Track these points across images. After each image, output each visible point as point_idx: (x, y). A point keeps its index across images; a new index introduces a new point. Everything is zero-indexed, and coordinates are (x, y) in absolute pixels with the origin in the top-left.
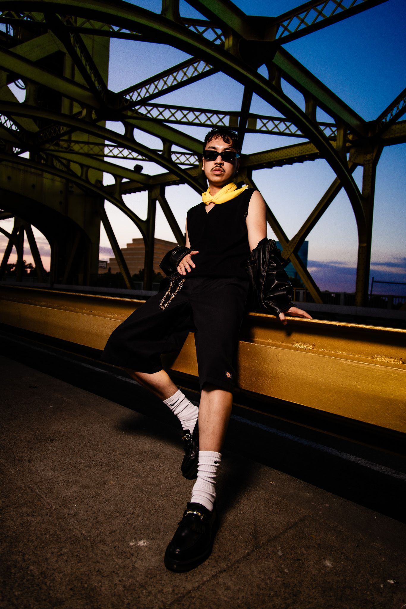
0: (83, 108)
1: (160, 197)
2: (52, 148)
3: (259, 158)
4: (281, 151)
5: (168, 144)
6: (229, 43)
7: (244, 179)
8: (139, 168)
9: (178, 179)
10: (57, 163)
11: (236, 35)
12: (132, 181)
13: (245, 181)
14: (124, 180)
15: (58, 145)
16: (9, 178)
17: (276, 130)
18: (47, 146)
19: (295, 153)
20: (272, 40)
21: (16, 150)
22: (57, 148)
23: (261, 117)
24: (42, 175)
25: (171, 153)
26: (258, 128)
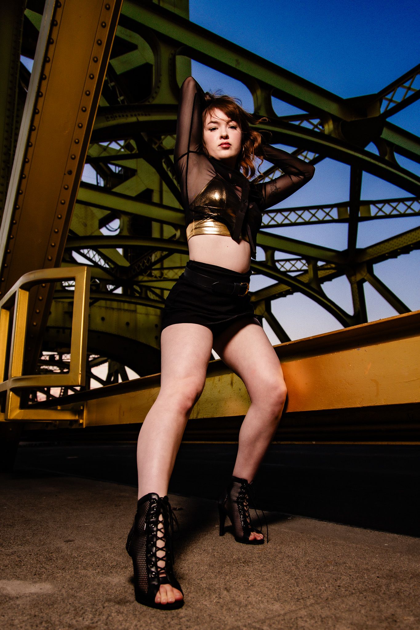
0: (177, 230)
1: (266, 313)
2: (146, 279)
3: (378, 249)
4: (404, 237)
5: (270, 252)
6: (329, 127)
7: (365, 276)
9: (289, 288)
10: (150, 295)
11: (335, 119)
13: (365, 278)
15: (150, 275)
16: (103, 319)
17: (395, 213)
18: (140, 278)
20: (377, 115)
21: (110, 287)
22: (150, 279)
23: (374, 203)
24: (135, 311)
25: (274, 261)
26: (373, 214)
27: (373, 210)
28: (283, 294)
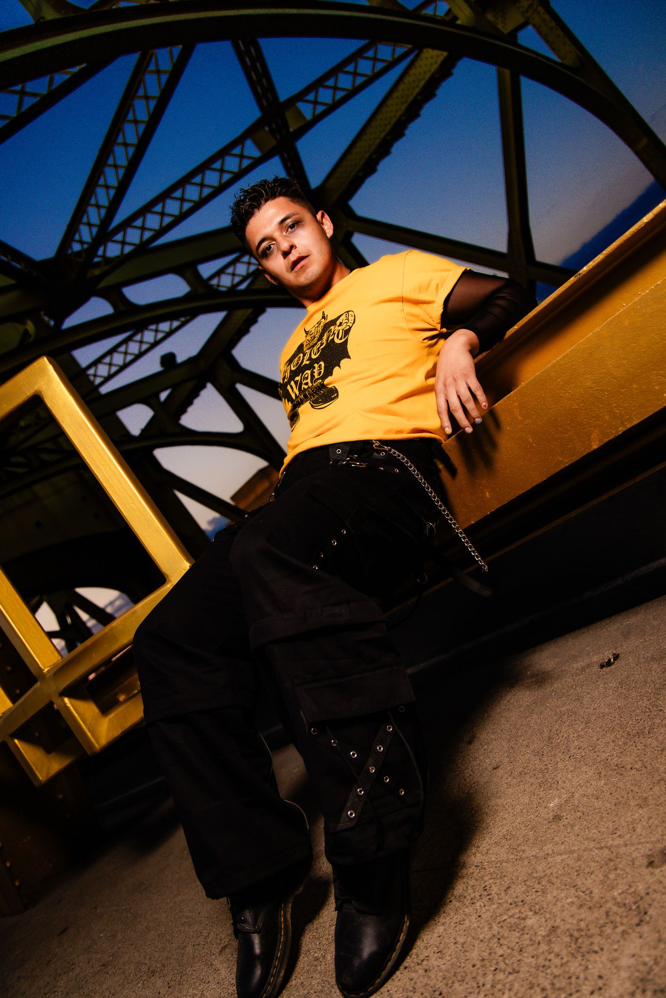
0: (23, 323)
1: (236, 375)
5: (191, 273)
8: (168, 360)
9: (250, 311)
12: (174, 387)
13: (350, 229)
14: (163, 396)
17: (340, 95)
19: (395, 109)
23: (300, 96)
24: (36, 498)
25: (205, 283)
26: (309, 116)
27: (306, 110)
28: (243, 330)
